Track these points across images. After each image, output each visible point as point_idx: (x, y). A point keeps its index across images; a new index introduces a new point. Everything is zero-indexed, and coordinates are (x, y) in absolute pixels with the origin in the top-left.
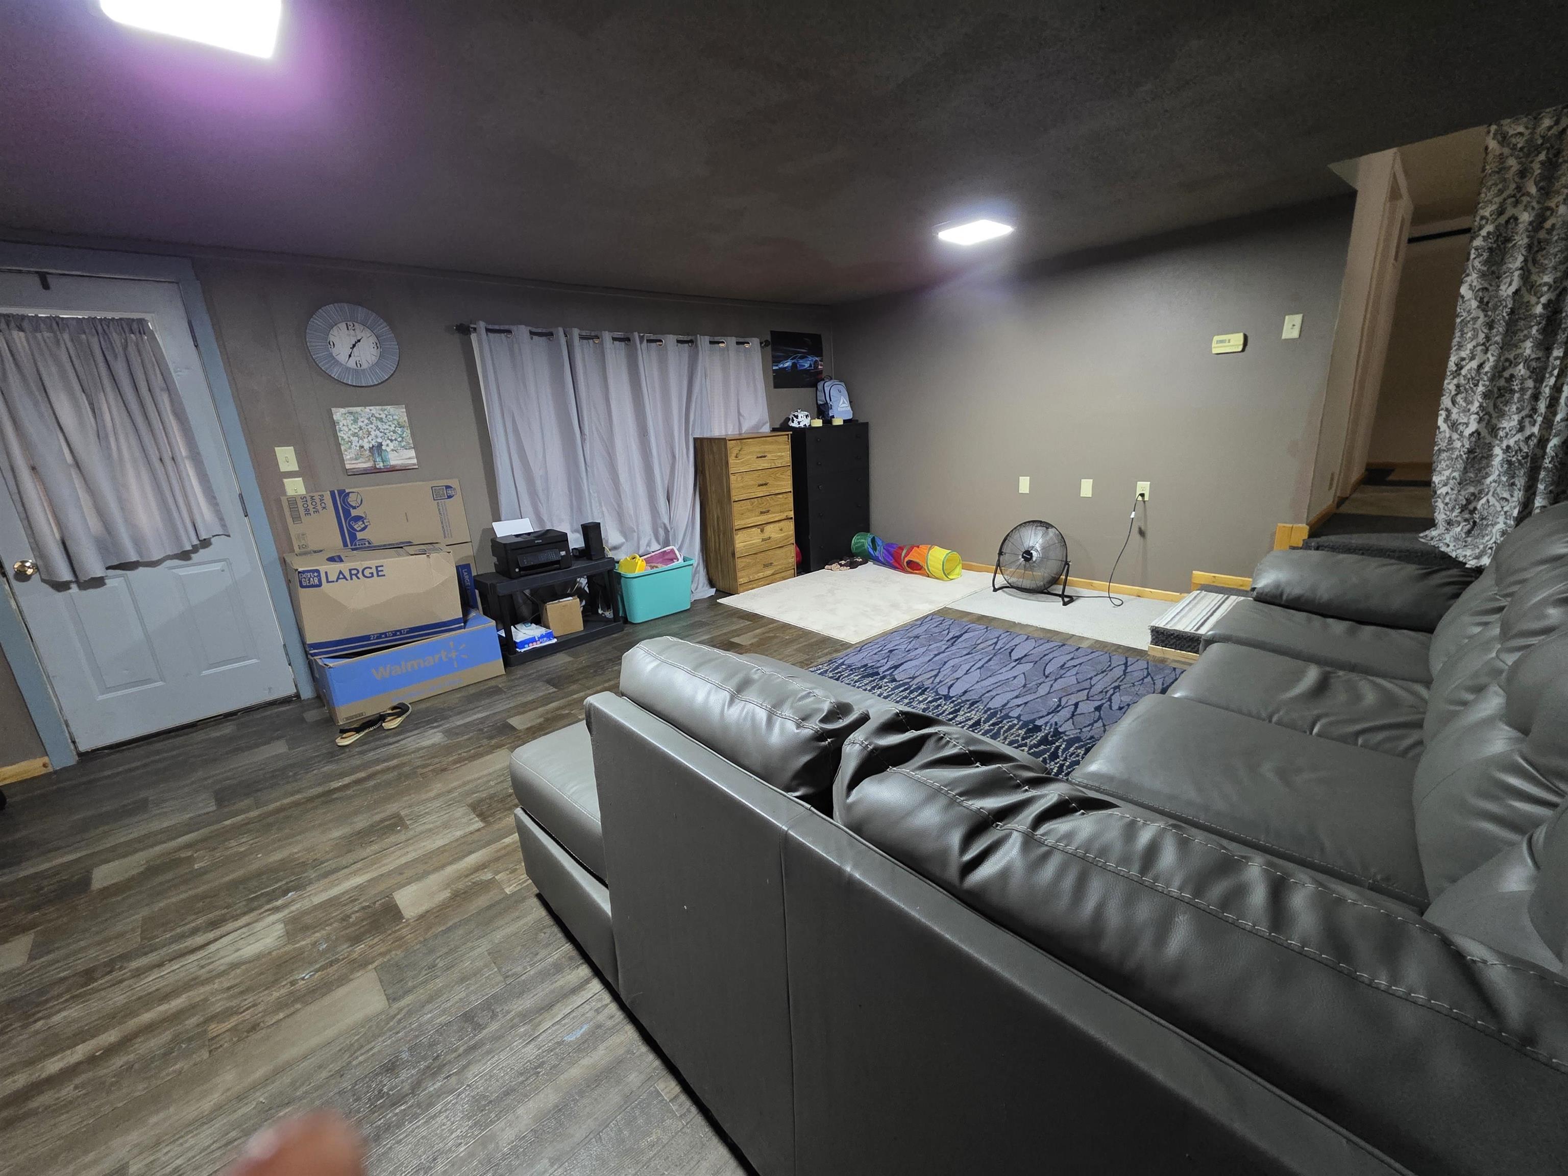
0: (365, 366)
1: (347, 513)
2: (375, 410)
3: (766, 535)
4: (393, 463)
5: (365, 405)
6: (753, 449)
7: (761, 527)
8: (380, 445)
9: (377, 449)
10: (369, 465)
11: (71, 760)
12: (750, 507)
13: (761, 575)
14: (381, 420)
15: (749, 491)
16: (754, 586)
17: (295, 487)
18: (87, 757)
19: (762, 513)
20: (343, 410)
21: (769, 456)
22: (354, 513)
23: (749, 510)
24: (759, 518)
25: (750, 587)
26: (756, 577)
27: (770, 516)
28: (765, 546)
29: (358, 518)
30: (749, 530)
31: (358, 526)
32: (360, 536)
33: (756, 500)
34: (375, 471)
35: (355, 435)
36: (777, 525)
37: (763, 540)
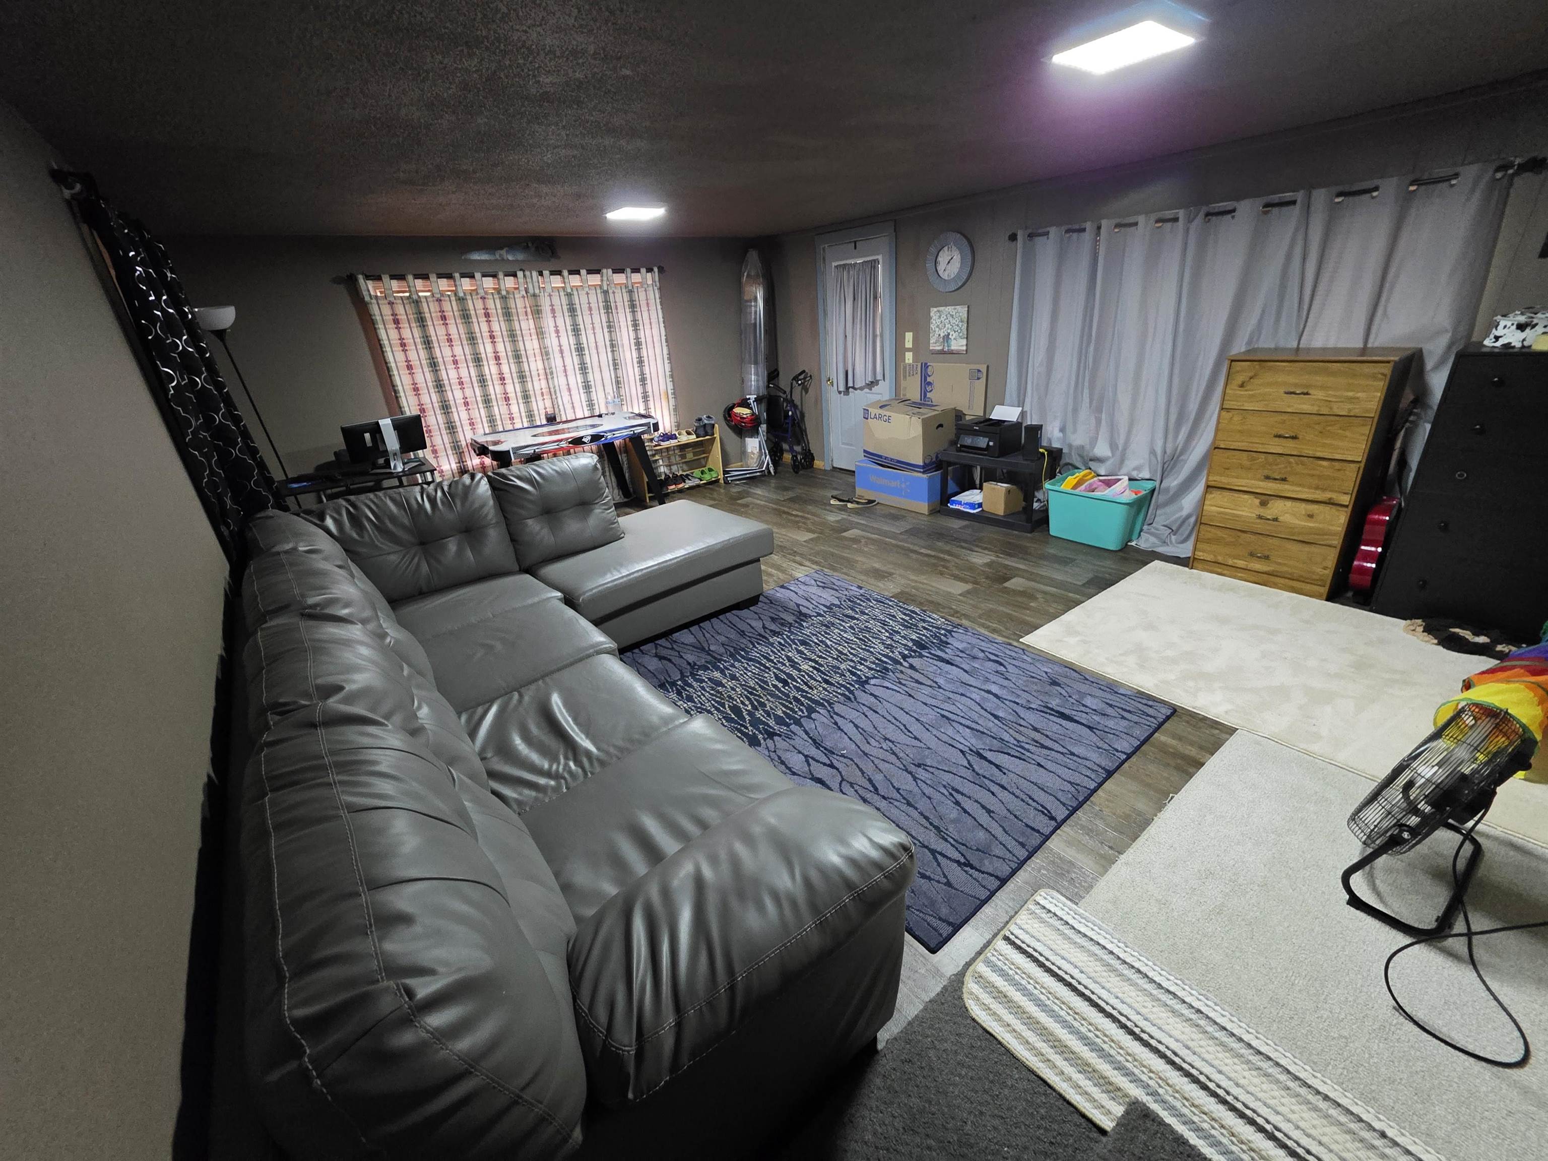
0: (952, 276)
1: (926, 379)
2: (950, 309)
3: (1269, 513)
4: (953, 348)
5: (946, 306)
6: (1281, 378)
7: (1265, 499)
8: (949, 334)
9: (947, 337)
10: (940, 348)
11: (828, 468)
12: (1246, 463)
13: (1241, 563)
14: (952, 316)
15: (1256, 440)
16: (1225, 572)
17: (909, 357)
18: (835, 469)
19: (1267, 478)
20: (935, 309)
21: (1318, 394)
22: (929, 379)
23: (1242, 467)
24: (1261, 483)
25: (1219, 570)
26: (1230, 562)
27: (1286, 487)
28: (1260, 526)
29: (930, 384)
30: (1236, 495)
31: (929, 388)
32: (929, 395)
33: (1263, 456)
34: (942, 352)
35: (938, 326)
36: (1303, 505)
37: (1260, 517)
